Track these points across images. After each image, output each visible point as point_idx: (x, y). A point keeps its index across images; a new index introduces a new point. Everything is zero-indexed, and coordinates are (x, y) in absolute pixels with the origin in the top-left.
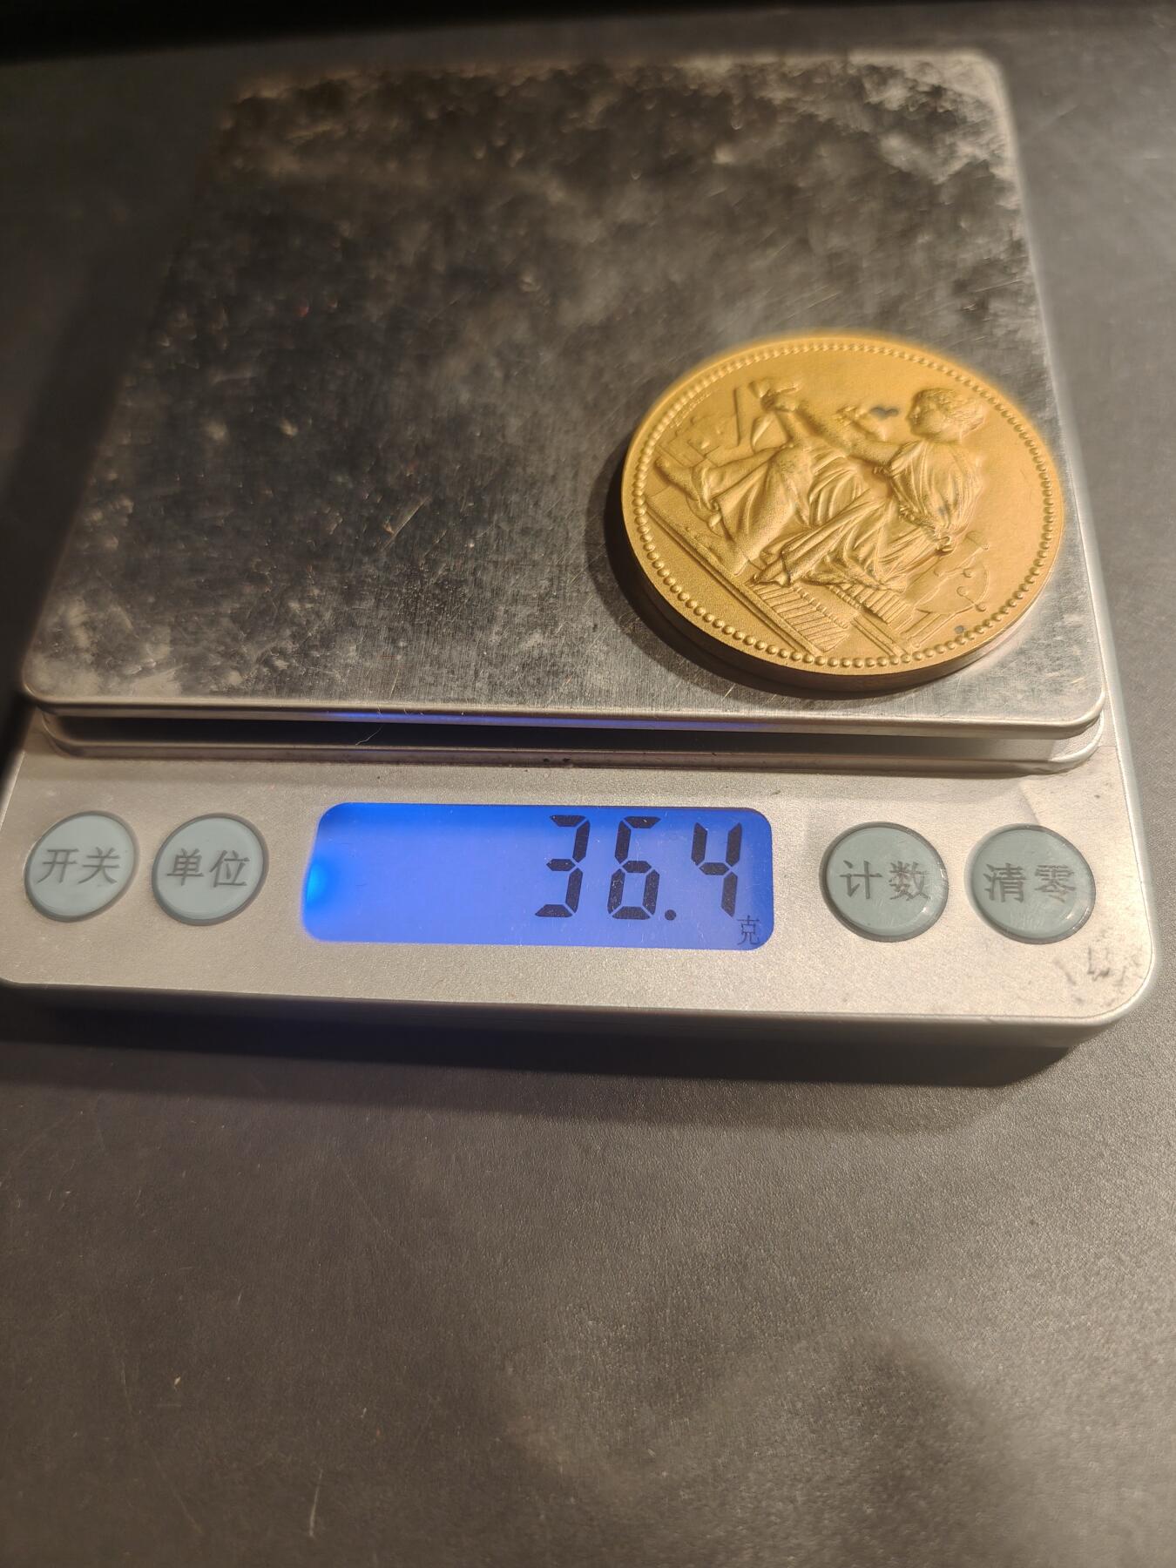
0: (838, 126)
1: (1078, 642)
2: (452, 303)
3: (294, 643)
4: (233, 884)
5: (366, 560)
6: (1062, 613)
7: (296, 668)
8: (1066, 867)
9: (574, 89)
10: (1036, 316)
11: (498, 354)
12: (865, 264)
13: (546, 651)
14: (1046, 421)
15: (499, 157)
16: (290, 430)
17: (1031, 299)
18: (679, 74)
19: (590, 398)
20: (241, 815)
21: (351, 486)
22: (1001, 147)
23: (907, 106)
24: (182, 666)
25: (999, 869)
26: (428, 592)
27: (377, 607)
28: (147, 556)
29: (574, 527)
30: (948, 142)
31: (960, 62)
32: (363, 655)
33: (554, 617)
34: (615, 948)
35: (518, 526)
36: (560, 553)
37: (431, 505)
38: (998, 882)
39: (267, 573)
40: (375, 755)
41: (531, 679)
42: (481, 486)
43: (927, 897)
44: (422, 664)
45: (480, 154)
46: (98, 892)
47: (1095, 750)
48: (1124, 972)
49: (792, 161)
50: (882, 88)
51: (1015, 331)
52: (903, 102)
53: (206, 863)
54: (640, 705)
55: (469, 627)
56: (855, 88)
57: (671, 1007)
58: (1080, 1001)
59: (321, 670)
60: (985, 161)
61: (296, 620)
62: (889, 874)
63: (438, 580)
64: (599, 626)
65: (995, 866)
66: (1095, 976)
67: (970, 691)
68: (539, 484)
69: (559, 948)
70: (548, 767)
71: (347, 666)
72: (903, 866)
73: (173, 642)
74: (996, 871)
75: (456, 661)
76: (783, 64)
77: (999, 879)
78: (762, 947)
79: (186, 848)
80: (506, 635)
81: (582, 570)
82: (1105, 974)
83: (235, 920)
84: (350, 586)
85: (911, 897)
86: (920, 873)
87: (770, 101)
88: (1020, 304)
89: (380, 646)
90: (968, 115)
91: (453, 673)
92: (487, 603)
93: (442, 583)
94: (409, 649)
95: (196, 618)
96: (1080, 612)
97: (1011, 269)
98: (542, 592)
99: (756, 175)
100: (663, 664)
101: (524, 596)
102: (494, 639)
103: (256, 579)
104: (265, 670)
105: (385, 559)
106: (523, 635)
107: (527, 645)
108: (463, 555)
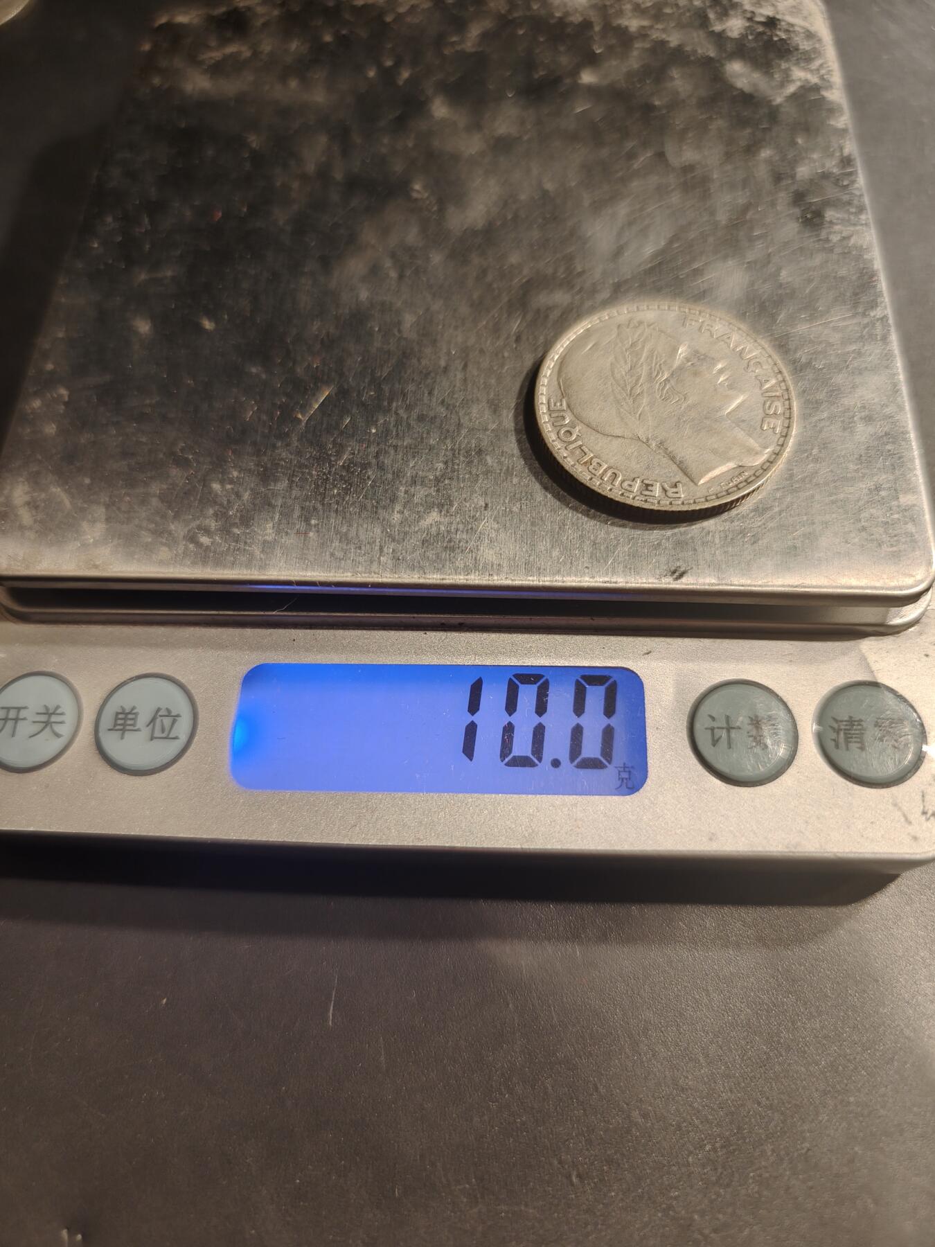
0: (687, 51)
1: (913, 520)
2: (350, 208)
3: (216, 522)
4: (167, 737)
5: (279, 444)
6: (897, 493)
7: (219, 544)
8: (901, 719)
9: (454, 16)
10: (866, 224)
11: (393, 255)
12: (715, 176)
13: (443, 528)
14: (878, 320)
15: (388, 76)
16: (208, 325)
17: (861, 209)
19: (475, 296)
20: (173, 675)
22: (829, 72)
23: (746, 34)
25: (842, 721)
26: (335, 474)
27: (291, 487)
28: (83, 441)
29: (465, 414)
30: (783, 67)
32: (279, 532)
33: (449, 496)
34: (509, 795)
35: (414, 414)
36: (453, 439)
37: (336, 394)
38: (841, 734)
39: (190, 457)
40: (291, 620)
41: (430, 555)
42: (381, 376)
44: (333, 541)
45: (371, 74)
46: (47, 746)
47: (923, 614)
49: (648, 82)
50: (724, 18)
51: (849, 238)
52: (743, 31)
53: (142, 720)
54: (528, 576)
56: (701, 18)
57: (559, 847)
58: (915, 838)
59: (242, 546)
60: (816, 84)
61: (218, 500)
62: (747, 726)
63: (344, 463)
64: (489, 506)
65: (839, 719)
66: (928, 815)
68: (433, 375)
69: (459, 795)
70: (445, 630)
71: (265, 542)
72: (759, 719)
73: (108, 520)
74: (841, 723)
75: (362, 537)
77: (841, 730)
78: (637, 794)
79: (124, 706)
80: (406, 513)
81: (473, 453)
83: (170, 771)
84: (266, 469)
85: (766, 746)
86: (773, 725)
87: (627, 27)
88: (852, 213)
89: (295, 524)
90: (799, 43)
91: (360, 548)
92: (389, 484)
93: (348, 466)
94: (320, 527)
95: (128, 498)
96: (913, 492)
97: (842, 181)
98: (438, 474)
99: (614, 95)
100: (548, 540)
101: (422, 478)
102: (396, 517)
103: (182, 463)
104: (191, 546)
105: (296, 444)
106: (422, 513)
107: (426, 523)
108: (365, 439)
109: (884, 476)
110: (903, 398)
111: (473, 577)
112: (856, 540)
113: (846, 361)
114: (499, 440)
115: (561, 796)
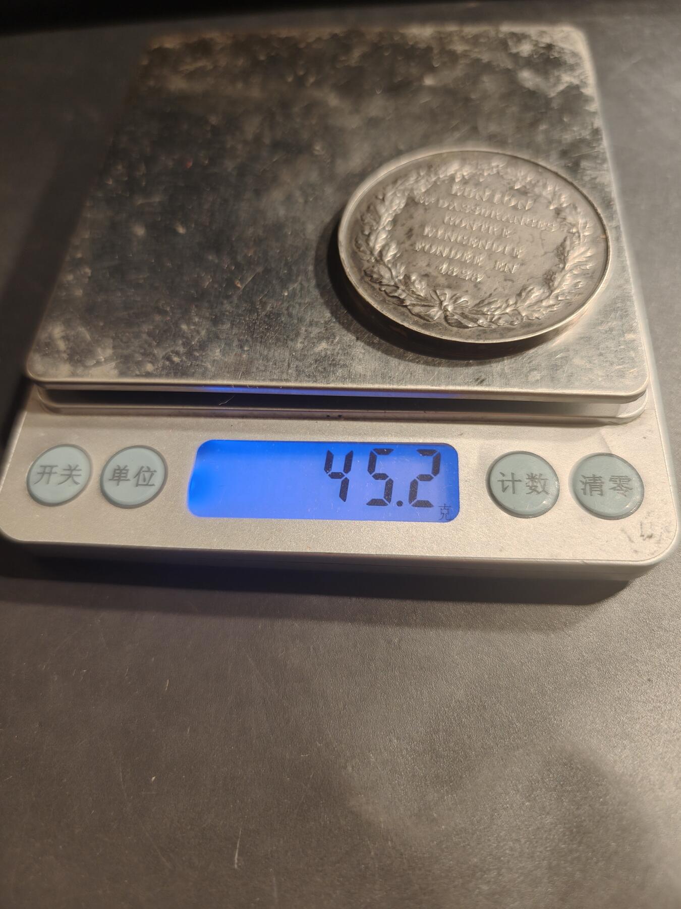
0: (494, 65)
1: (634, 349)
2: (274, 160)
3: (184, 348)
4: (147, 485)
5: (225, 302)
6: (624, 333)
7: (185, 361)
8: (627, 477)
9: (343, 44)
10: (608, 170)
11: (301, 189)
12: (510, 139)
13: (329, 352)
15: (300, 82)
16: (181, 230)
17: (604, 161)
18: (403, 36)
20: (152, 447)
21: (216, 261)
22: (586, 77)
23: (533, 55)
24: (119, 361)
25: (587, 478)
26: (261, 319)
27: (232, 328)
30: (556, 75)
31: (562, 31)
32: (224, 355)
33: (333, 334)
34: (368, 521)
37: (262, 272)
38: (588, 485)
39: (168, 309)
40: (229, 413)
41: (320, 368)
42: (292, 262)
43: (547, 493)
44: (258, 360)
45: (290, 79)
46: (69, 490)
47: (643, 412)
48: (661, 536)
49: (468, 84)
50: (518, 44)
51: (595, 178)
52: (530, 52)
53: (131, 474)
54: (384, 383)
55: (284, 339)
56: (503, 44)
57: (401, 554)
58: (636, 552)
59: (198, 363)
60: (577, 85)
61: (185, 335)
62: (526, 480)
63: (267, 313)
65: (586, 476)
66: (645, 537)
67: (571, 376)
69: (336, 521)
70: (329, 420)
71: (214, 361)
72: (534, 476)
73: (114, 347)
75: (277, 358)
76: (461, 31)
77: (588, 483)
78: (453, 521)
79: (120, 465)
80: (306, 343)
82: (650, 537)
83: (148, 505)
84: (216, 316)
85: (539, 493)
86: (542, 479)
87: (455, 51)
88: (598, 163)
89: (233, 350)
90: (567, 59)
91: (276, 364)
92: (295, 326)
93: (269, 315)
94: (250, 351)
95: (127, 334)
96: (634, 333)
97: (592, 144)
98: (327, 320)
99: (447, 92)
101: (316, 322)
102: (299, 346)
103: (162, 312)
104: (167, 363)
105: (236, 302)
106: (316, 343)
107: (318, 349)
108: (281, 299)
109: (614, 323)
110: (628, 275)
111: (347, 383)
112: (596, 362)
115: (402, 522)
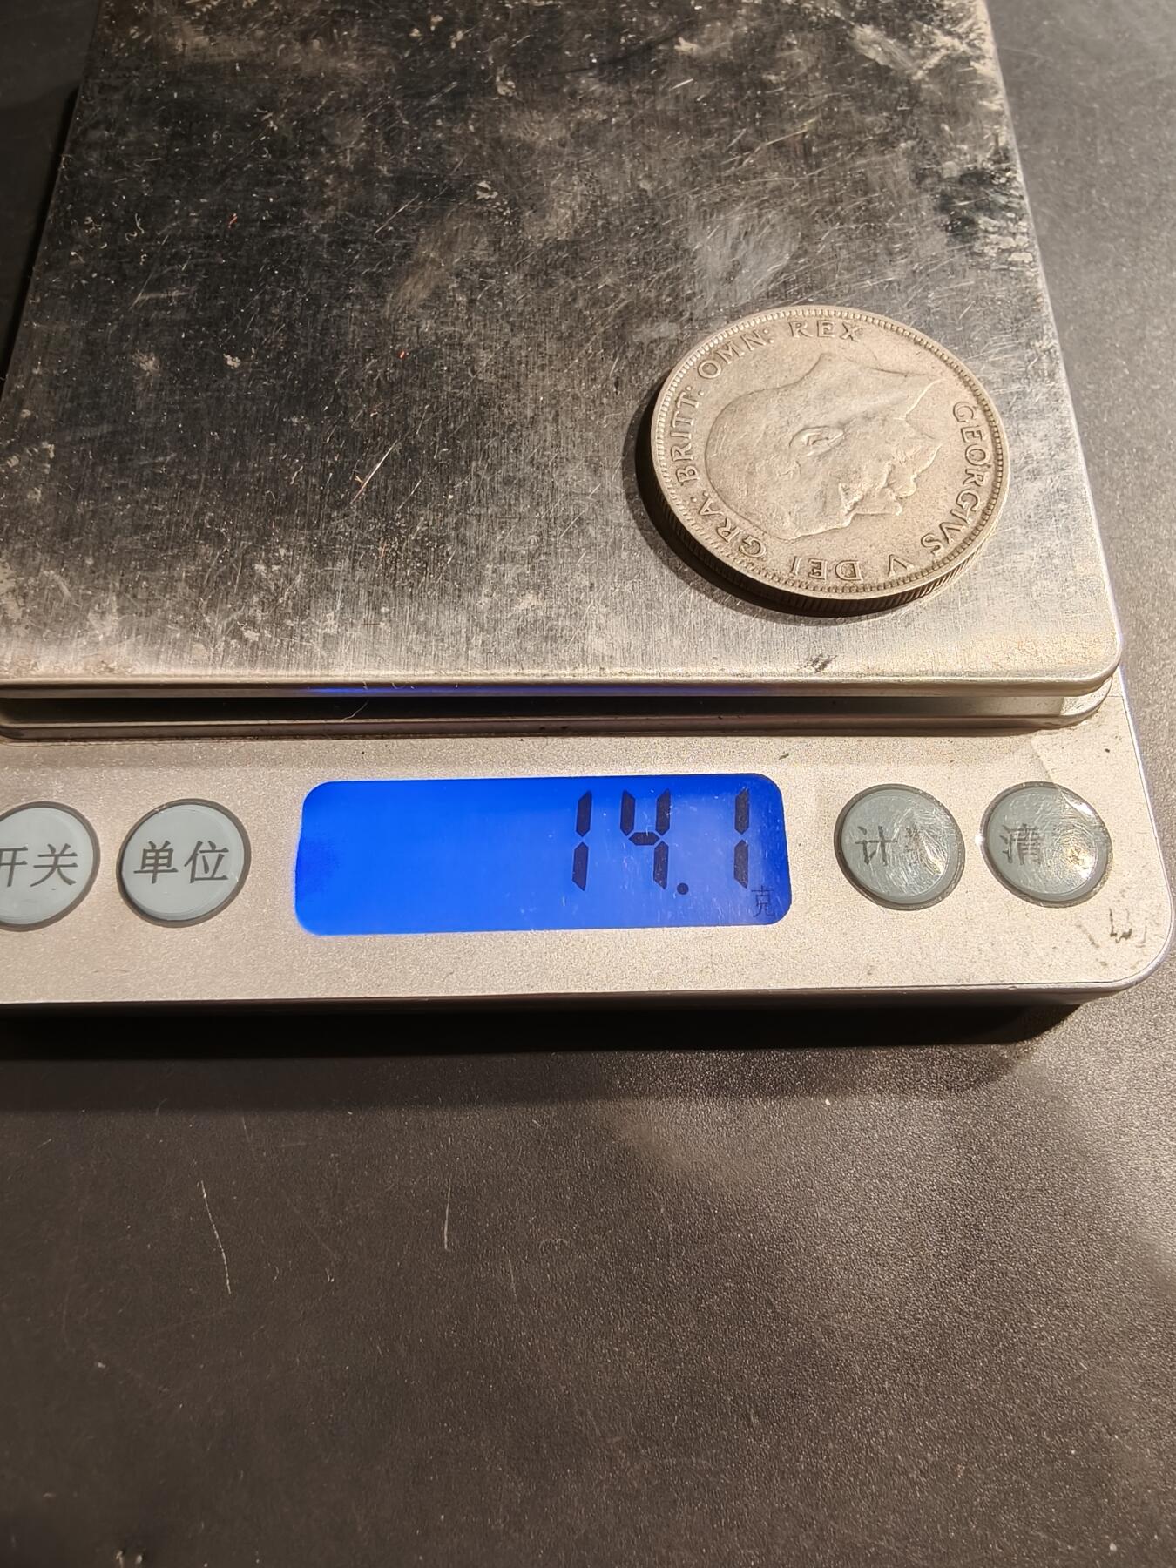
0: (805, 9)
1: (1092, 593)
3: (263, 612)
4: (212, 878)
5: (335, 514)
7: (268, 639)
11: (459, 274)
13: (541, 613)
14: (1044, 351)
16: (233, 362)
17: (1021, 216)
19: (564, 327)
20: (213, 800)
22: (980, 37)
25: (1015, 830)
26: (407, 550)
27: (353, 568)
29: (561, 475)
32: (342, 623)
33: (546, 576)
35: (499, 476)
36: (547, 505)
37: (401, 452)
38: (1015, 844)
39: (223, 530)
41: (528, 646)
42: (455, 429)
44: (409, 632)
46: (57, 895)
48: (1146, 933)
53: (180, 857)
55: (455, 589)
58: (1104, 964)
59: (297, 641)
60: (964, 52)
61: (263, 585)
62: (905, 840)
63: (418, 536)
64: (596, 586)
65: (1011, 827)
66: (1118, 937)
68: (518, 427)
70: (545, 736)
71: (325, 635)
72: (919, 831)
74: (1013, 832)
75: (444, 627)
78: (781, 922)
79: (154, 842)
80: (496, 597)
81: (572, 523)
82: (1127, 935)
83: (218, 919)
84: (320, 547)
86: (935, 837)
88: (1011, 219)
89: (361, 613)
91: (443, 640)
92: (472, 561)
93: (422, 539)
94: (392, 616)
95: (145, 583)
96: (1090, 559)
97: (998, 178)
98: (531, 548)
99: (719, 68)
100: (667, 626)
101: (512, 553)
102: (484, 601)
103: (212, 537)
104: (234, 642)
105: (356, 514)
106: (514, 597)
107: (521, 608)
108: (441, 507)
109: (1057, 541)
110: (1074, 446)
111: (580, 671)
112: (1028, 618)
113: (1009, 403)
114: (602, 506)
115: (693, 928)
